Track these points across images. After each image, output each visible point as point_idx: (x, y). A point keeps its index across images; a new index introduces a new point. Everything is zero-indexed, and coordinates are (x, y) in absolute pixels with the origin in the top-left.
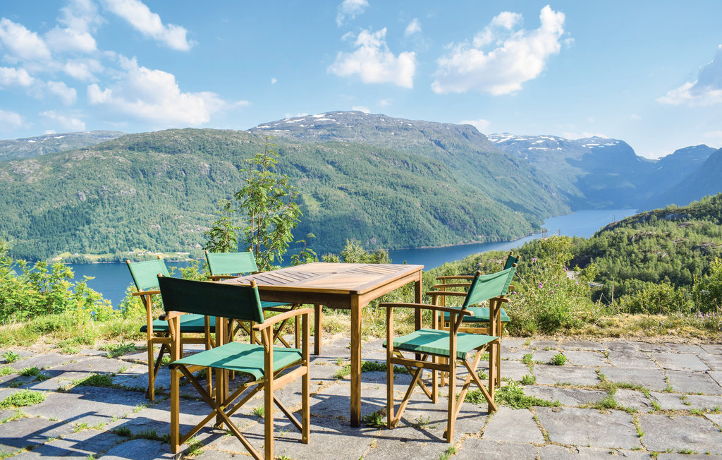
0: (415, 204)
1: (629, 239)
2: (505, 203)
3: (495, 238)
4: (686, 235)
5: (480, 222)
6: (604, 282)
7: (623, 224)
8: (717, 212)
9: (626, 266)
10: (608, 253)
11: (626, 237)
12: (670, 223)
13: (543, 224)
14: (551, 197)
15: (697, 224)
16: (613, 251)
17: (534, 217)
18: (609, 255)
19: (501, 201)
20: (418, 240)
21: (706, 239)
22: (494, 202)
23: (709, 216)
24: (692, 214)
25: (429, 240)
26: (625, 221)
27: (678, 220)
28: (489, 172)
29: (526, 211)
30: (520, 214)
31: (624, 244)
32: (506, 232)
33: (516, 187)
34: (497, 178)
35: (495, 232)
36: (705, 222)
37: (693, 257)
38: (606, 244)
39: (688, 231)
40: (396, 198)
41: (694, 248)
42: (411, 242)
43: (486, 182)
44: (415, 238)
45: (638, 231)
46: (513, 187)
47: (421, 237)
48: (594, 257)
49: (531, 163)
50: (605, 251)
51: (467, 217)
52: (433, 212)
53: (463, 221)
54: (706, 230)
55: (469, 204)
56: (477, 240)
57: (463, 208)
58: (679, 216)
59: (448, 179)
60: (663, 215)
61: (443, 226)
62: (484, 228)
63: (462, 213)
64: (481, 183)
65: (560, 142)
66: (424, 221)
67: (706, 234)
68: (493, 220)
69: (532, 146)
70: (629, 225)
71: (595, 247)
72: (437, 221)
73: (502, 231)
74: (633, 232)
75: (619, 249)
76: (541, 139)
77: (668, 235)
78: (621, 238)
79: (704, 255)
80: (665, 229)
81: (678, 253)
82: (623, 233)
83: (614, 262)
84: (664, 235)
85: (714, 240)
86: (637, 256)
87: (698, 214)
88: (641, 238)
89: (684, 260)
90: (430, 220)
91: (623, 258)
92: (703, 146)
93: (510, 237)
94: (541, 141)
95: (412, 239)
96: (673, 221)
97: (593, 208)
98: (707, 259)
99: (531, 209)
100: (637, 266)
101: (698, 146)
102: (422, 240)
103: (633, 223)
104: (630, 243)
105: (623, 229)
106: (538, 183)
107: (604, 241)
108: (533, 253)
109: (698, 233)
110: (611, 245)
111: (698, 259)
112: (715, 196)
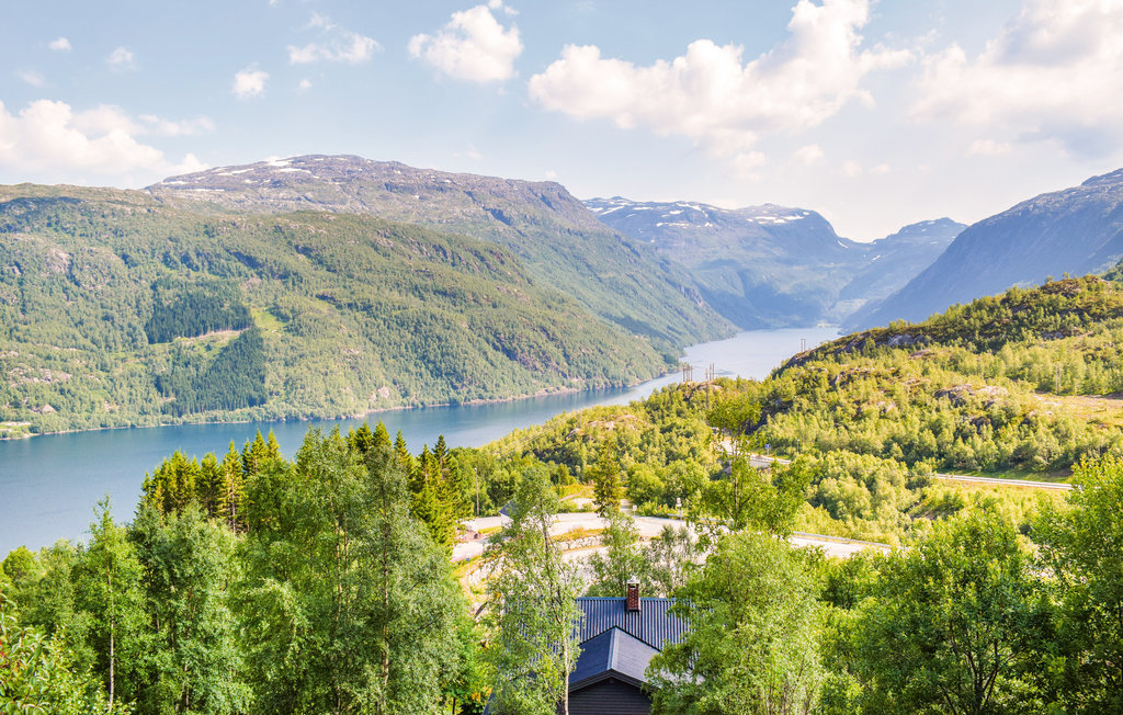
0: (459, 324)
1: (832, 382)
2: (618, 321)
3: (601, 382)
4: (925, 372)
5: (574, 355)
6: (792, 456)
7: (820, 355)
8: (973, 331)
9: (828, 427)
10: (796, 406)
11: (825, 376)
12: (897, 352)
13: (683, 355)
14: (696, 309)
15: (941, 352)
16: (805, 402)
17: (667, 344)
18: (799, 409)
19: (608, 316)
20: (465, 390)
21: (958, 378)
22: (598, 318)
23: (960, 339)
24: (934, 336)
25: (484, 388)
26: (823, 349)
27: (910, 347)
28: (588, 266)
29: (653, 333)
30: (644, 339)
31: (821, 391)
32: (618, 371)
33: (636, 293)
34: (602, 276)
35: (600, 371)
36: (955, 349)
37: (938, 410)
38: (792, 390)
39: (927, 365)
40: (424, 313)
41: (938, 395)
42: (453, 394)
43: (583, 282)
44: (458, 385)
45: (845, 367)
46: (631, 292)
47: (470, 383)
48: (774, 412)
49: (660, 251)
50: (790, 403)
51: (551, 347)
52: (491, 338)
53: (544, 353)
54: (956, 362)
55: (554, 322)
56: (570, 386)
57: (544, 330)
58: (913, 339)
59: (518, 279)
60: (884, 338)
61: (509, 363)
62: (583, 366)
63: (542, 339)
64: (575, 286)
65: (710, 213)
66: (474, 353)
67: (956, 369)
68: (596, 352)
69: (662, 220)
70: (829, 356)
71: (775, 395)
72: (500, 355)
73: (613, 371)
74: (836, 369)
75: (814, 399)
76: (680, 209)
77: (896, 373)
78: (817, 380)
79: (956, 406)
80: (890, 361)
81: (914, 403)
82: (820, 370)
83: (806, 422)
84: (888, 372)
85: (972, 380)
86: (844, 411)
87: (943, 334)
88: (850, 378)
89: (923, 415)
90: (485, 353)
91: (822, 412)
92: (946, 221)
93: (627, 380)
94: (678, 212)
95: (455, 388)
96: (902, 347)
97: (767, 327)
98: (962, 413)
99: (661, 329)
100: (846, 428)
101: (936, 221)
102: (472, 388)
103: (836, 353)
104: (833, 388)
105: (819, 364)
106: (674, 284)
107: (789, 386)
108: (668, 408)
109: (943, 367)
110: (802, 392)
111: (946, 413)
112: (969, 304)
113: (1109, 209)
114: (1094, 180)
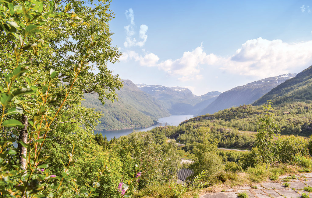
0: (106, 112)
1: (194, 127)
2: (143, 112)
3: (139, 126)
4: (214, 125)
5: (133, 120)
6: (185, 144)
7: (190, 121)
8: (224, 116)
9: (193, 137)
10: (186, 132)
11: (192, 126)
12: (208, 121)
13: (158, 120)
14: (161, 110)
15: (217, 121)
16: (188, 131)
17: (154, 118)
18: (186, 133)
19: (141, 111)
20: (107, 127)
21: (222, 127)
22: (138, 111)
23: (221, 118)
24: (215, 117)
25: (112, 127)
26: (191, 120)
27: (210, 120)
28: (136, 99)
29: (151, 115)
30: (149, 116)
31: (191, 129)
32: (143, 124)
33: (147, 106)
34: (140, 102)
35: (139, 124)
36: (220, 120)
37: (217, 134)
38: (185, 129)
39: (214, 124)
40: (98, 109)
41: (218, 130)
42: (104, 128)
43: (135, 103)
44: (105, 126)
45: (196, 124)
46: (146, 106)
47: (108, 126)
48: (181, 134)
49: (153, 96)
50: (184, 132)
51: (127, 118)
52: (114, 115)
53: (126, 119)
54: (221, 123)
55: (128, 112)
56: (132, 127)
57: (126, 114)
58: (211, 118)
59: (120, 102)
60: (204, 117)
61: (118, 121)
62: (135, 122)
63: (125, 116)
64: (133, 104)
65: (164, 88)
66: (109, 119)
67: (221, 125)
68: (138, 119)
69: (154, 89)
70: (192, 121)
71: (181, 130)
72: (115, 119)
73: (142, 124)
74: (195, 124)
75: (190, 131)
76: (157, 87)
77: (208, 125)
78: (190, 126)
79: (221, 133)
80: (206, 123)
81: (212, 132)
82: (191, 124)
83: (188, 136)
84: (206, 125)
85: (225, 127)
86: (197, 133)
87: (218, 117)
88: (198, 126)
89: (214, 135)
90: (112, 119)
91: (192, 134)
92: (217, 92)
93: (145, 126)
94: (157, 88)
95: (105, 127)
96: (208, 120)
97: (177, 115)
98: (223, 134)
99: (153, 114)
100: (197, 137)
101: (215, 92)
102: (109, 127)
103: (194, 120)
104: (194, 128)
105: (191, 123)
106: (156, 104)
107: (184, 127)
108: (156, 132)
109: (218, 124)
110: (187, 129)
111: (219, 134)
112: (223, 110)
113: (252, 90)
114: (249, 84)
